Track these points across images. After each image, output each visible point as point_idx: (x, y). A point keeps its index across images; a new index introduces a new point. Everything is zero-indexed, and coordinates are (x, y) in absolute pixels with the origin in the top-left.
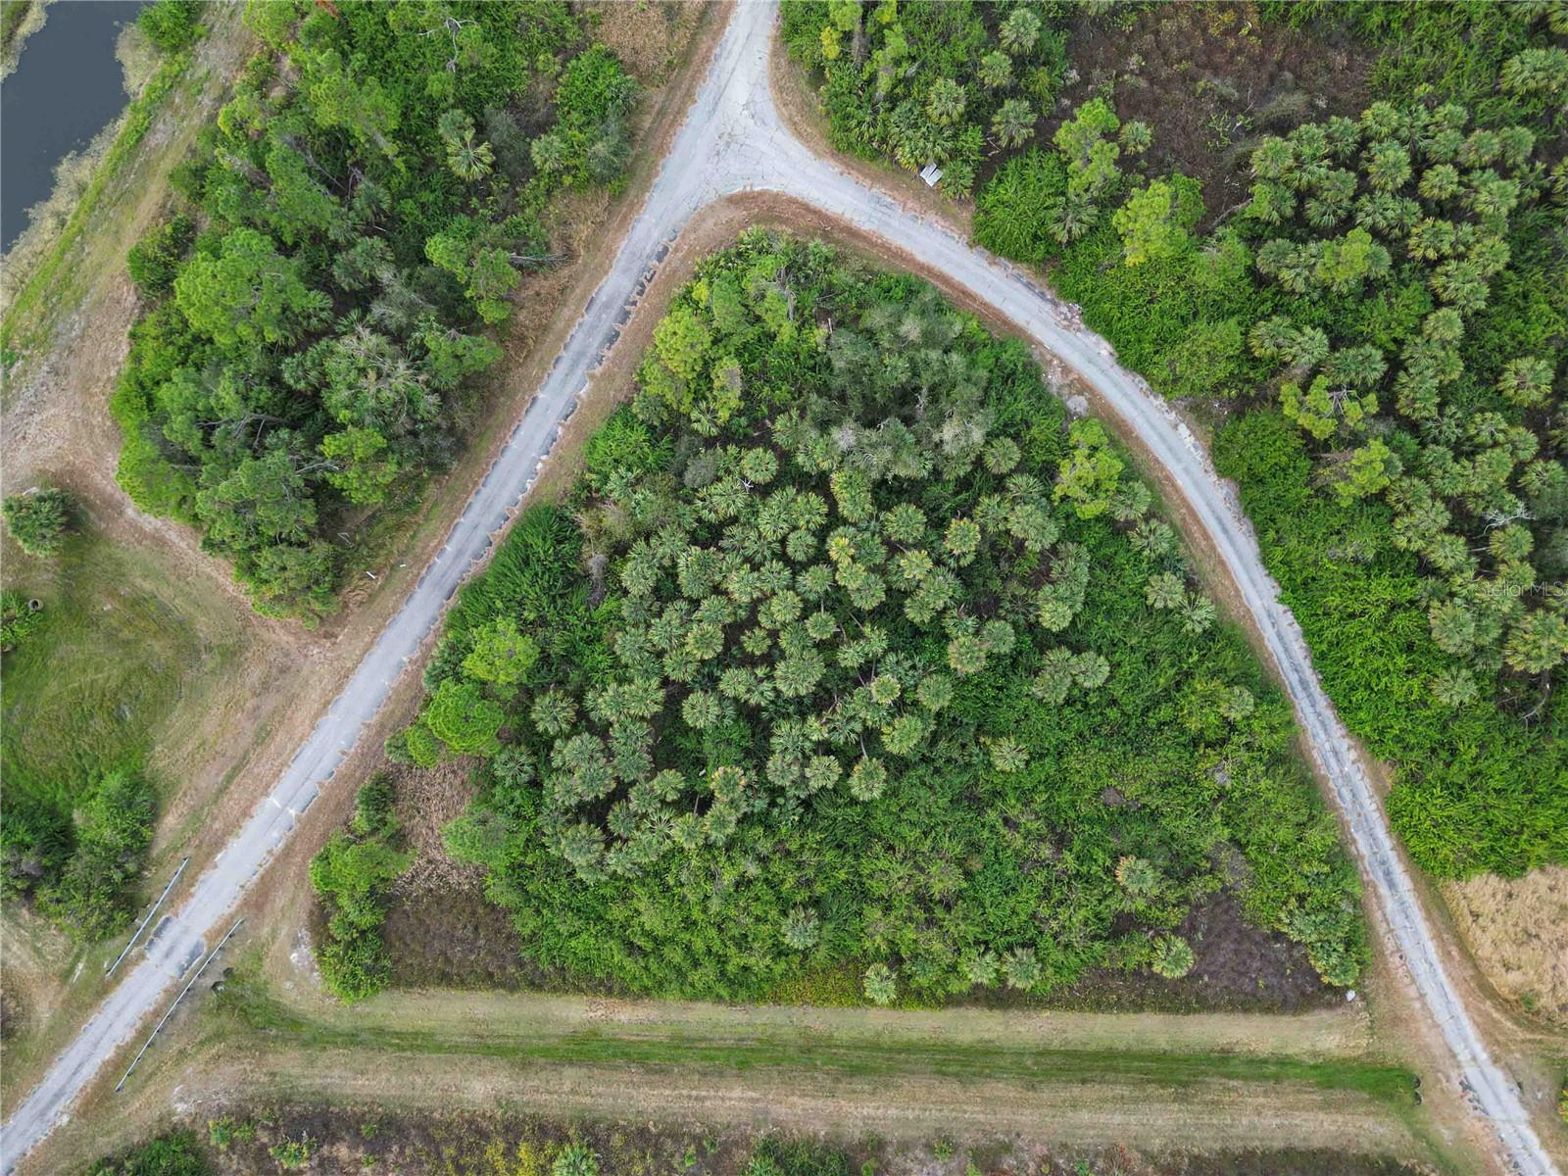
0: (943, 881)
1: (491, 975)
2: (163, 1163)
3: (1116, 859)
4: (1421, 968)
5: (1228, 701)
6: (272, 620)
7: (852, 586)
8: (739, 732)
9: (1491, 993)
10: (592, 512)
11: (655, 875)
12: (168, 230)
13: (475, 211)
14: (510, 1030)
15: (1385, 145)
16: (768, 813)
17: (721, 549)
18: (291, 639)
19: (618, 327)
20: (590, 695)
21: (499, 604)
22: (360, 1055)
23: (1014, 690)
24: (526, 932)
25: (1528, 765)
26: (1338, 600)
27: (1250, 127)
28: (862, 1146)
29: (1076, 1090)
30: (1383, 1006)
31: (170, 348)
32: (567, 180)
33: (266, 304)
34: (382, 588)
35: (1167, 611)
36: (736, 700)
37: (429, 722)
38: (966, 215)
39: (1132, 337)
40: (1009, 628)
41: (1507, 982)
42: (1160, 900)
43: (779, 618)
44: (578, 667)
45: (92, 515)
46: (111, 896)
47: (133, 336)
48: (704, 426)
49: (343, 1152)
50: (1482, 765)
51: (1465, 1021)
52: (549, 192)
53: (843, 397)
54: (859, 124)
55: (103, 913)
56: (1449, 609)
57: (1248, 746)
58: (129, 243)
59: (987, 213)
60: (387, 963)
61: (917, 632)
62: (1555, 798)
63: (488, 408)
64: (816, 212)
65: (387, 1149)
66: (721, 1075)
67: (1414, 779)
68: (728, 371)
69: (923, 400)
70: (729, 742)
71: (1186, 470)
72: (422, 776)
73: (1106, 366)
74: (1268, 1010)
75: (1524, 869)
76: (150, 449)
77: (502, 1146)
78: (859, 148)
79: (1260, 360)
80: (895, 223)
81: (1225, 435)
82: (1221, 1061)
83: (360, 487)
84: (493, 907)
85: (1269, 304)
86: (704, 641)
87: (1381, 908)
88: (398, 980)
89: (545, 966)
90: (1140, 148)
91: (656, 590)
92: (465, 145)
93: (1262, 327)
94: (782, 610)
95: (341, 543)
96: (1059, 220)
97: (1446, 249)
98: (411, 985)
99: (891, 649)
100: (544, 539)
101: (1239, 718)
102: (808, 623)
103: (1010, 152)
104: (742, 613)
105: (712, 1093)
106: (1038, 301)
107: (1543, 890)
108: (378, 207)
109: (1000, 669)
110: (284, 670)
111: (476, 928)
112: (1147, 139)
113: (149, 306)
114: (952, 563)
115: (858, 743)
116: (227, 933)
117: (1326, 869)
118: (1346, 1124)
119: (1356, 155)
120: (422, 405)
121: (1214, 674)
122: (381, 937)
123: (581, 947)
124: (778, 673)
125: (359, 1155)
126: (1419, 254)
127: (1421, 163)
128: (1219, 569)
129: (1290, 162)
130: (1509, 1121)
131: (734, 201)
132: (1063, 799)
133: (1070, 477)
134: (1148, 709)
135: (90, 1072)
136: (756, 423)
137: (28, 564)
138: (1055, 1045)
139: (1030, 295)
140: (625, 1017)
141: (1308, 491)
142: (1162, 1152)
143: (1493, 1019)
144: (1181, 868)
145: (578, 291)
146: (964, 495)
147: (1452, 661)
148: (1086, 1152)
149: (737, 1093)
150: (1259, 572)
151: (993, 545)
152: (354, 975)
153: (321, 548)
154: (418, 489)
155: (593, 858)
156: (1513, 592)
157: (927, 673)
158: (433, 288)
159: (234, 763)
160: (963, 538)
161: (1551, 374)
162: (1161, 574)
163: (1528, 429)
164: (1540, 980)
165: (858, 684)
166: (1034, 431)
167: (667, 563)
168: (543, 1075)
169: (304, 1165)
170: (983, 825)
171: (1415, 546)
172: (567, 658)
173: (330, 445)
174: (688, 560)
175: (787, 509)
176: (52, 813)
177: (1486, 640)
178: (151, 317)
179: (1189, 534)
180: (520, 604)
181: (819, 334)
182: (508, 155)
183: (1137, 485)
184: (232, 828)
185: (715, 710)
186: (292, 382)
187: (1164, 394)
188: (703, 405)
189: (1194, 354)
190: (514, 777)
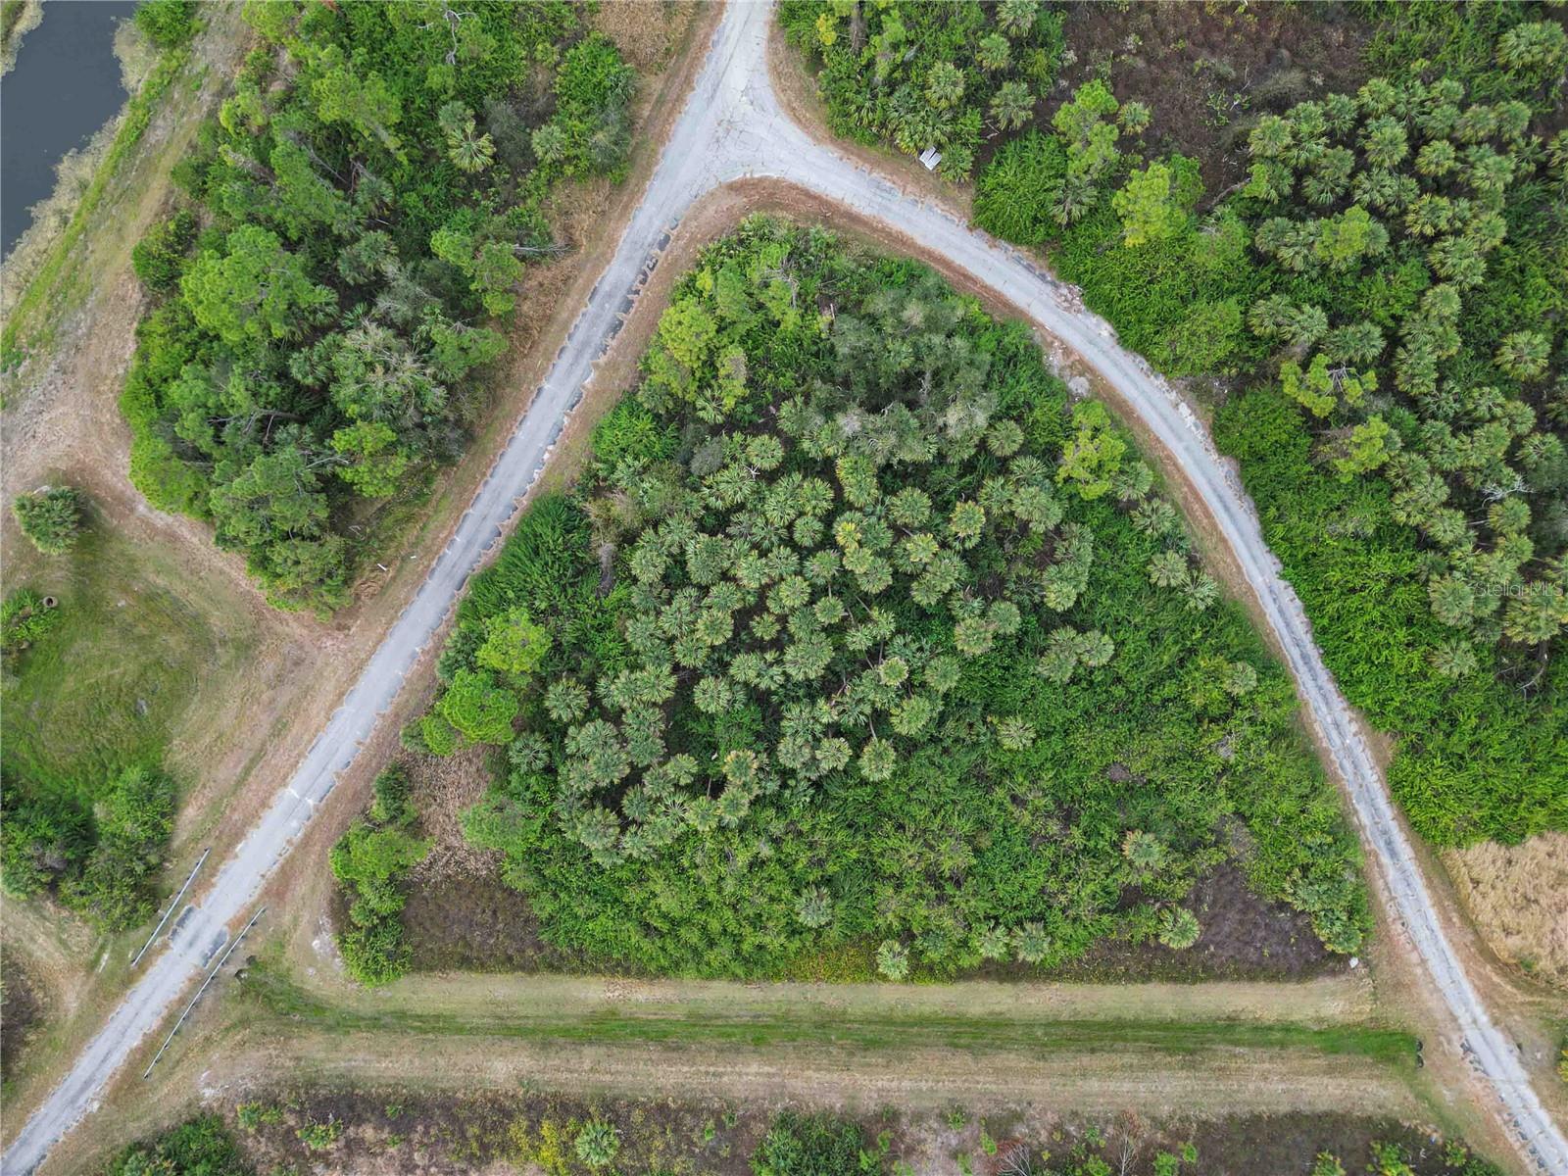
0: (953, 858)
1: (510, 959)
2: (194, 1146)
3: (1122, 834)
4: (1422, 934)
5: (1231, 677)
6: (285, 613)
7: (859, 570)
8: (750, 715)
9: (1493, 959)
10: (600, 502)
11: (670, 857)
12: (172, 227)
13: (477, 203)
14: (530, 1011)
15: (1382, 122)
16: (780, 795)
17: (728, 536)
18: (305, 632)
19: (621, 316)
20: (602, 682)
21: (511, 594)
22: (384, 1039)
23: (1020, 669)
24: (544, 915)
25: (1527, 735)
26: (1339, 576)
27: (1247, 105)
28: (877, 1117)
29: (1086, 1059)
30: (1385, 972)
31: (178, 345)
32: (569, 170)
33: (274, 301)
34: (394, 579)
35: (1170, 589)
36: (746, 684)
37: (445, 712)
38: (965, 198)
39: (1133, 318)
40: (1014, 609)
41: (1506, 946)
42: (1166, 871)
43: (788, 603)
44: (589, 654)
45: (104, 512)
46: (135, 887)
47: (139, 333)
48: (709, 414)
49: (368, 1133)
50: (1482, 735)
51: (1466, 986)
52: (550, 183)
53: (846, 383)
54: (859, 109)
55: (126, 904)
56: (1448, 582)
57: (1252, 721)
58: (133, 240)
59: (987, 196)
60: (408, 948)
61: (923, 614)
62: (1553, 766)
63: (495, 401)
64: (815, 197)
65: (412, 1129)
66: (738, 1051)
67: (1415, 750)
68: (734, 360)
69: (927, 385)
70: (740, 726)
71: (1187, 449)
72: (437, 765)
73: (1106, 347)
74: (1273, 978)
75: (1523, 836)
76: (163, 448)
77: (525, 1124)
78: (859, 133)
79: (1259, 338)
80: (895, 208)
81: (1226, 413)
82: (1228, 1028)
83: (372, 482)
84: (511, 892)
85: (1268, 283)
86: (714, 627)
87: (1383, 876)
88: (419, 965)
89: (565, 950)
90: (1139, 129)
91: (665, 578)
92: (466, 137)
93: (1261, 307)
94: (791, 595)
95: (352, 536)
96: (1059, 202)
97: (1443, 225)
98: (431, 969)
99: (899, 631)
100: (553, 528)
101: (1242, 693)
102: (817, 607)
103: (1010, 134)
104: (751, 599)
105: (729, 1069)
106: (1038, 283)
107: (1541, 856)
108: (382, 201)
109: (1006, 650)
110: (297, 663)
111: (495, 912)
112: (1145, 119)
113: (155, 303)
114: (957, 545)
115: (867, 725)
116: (248, 921)
117: (1330, 839)
118: (1350, 1087)
119: (1353, 132)
120: (429, 398)
121: (1217, 650)
122: (401, 922)
123: (598, 929)
124: (788, 657)
125: (384, 1136)
126: (1416, 230)
127: (1418, 139)
128: (1220, 547)
129: (1288, 140)
130: (1510, 1081)
131: (736, 188)
132: (1070, 775)
133: (1075, 458)
134: (1152, 686)
135: (118, 1060)
136: (760, 410)
137: (41, 562)
138: (1064, 1017)
139: (1030, 276)
140: (642, 996)
141: (1308, 468)
142: (1172, 1118)
143: (1493, 984)
144: (1187, 843)
145: (580, 281)
146: (968, 479)
147: (1451, 633)
148: (1096, 1119)
149: (754, 1068)
150: (1260, 548)
151: (997, 527)
152: (375, 961)
153: (334, 542)
154: (427, 481)
155: (609, 842)
156: (1511, 565)
157: (934, 655)
158: (438, 280)
159: (251, 755)
160: (968, 521)
161: (1548, 348)
162: (1163, 553)
163: (1525, 402)
164: (1540, 945)
165: (865, 667)
166: (1037, 413)
167: (675, 550)
168: (563, 1054)
169: (331, 1146)
170: (991, 803)
171: (1413, 522)
172: (578, 646)
173: (340, 440)
174: (696, 546)
175: (793, 495)
176: (74, 808)
177: (1486, 612)
178: (157, 314)
179: (1191, 512)
180: (531, 593)
181: (824, 319)
182: (509, 146)
183: (1140, 465)
184: (252, 818)
185: (726, 695)
186: (299, 377)
187: (1165, 373)
188: (708, 393)
189: (1193, 334)
190: (529, 764)
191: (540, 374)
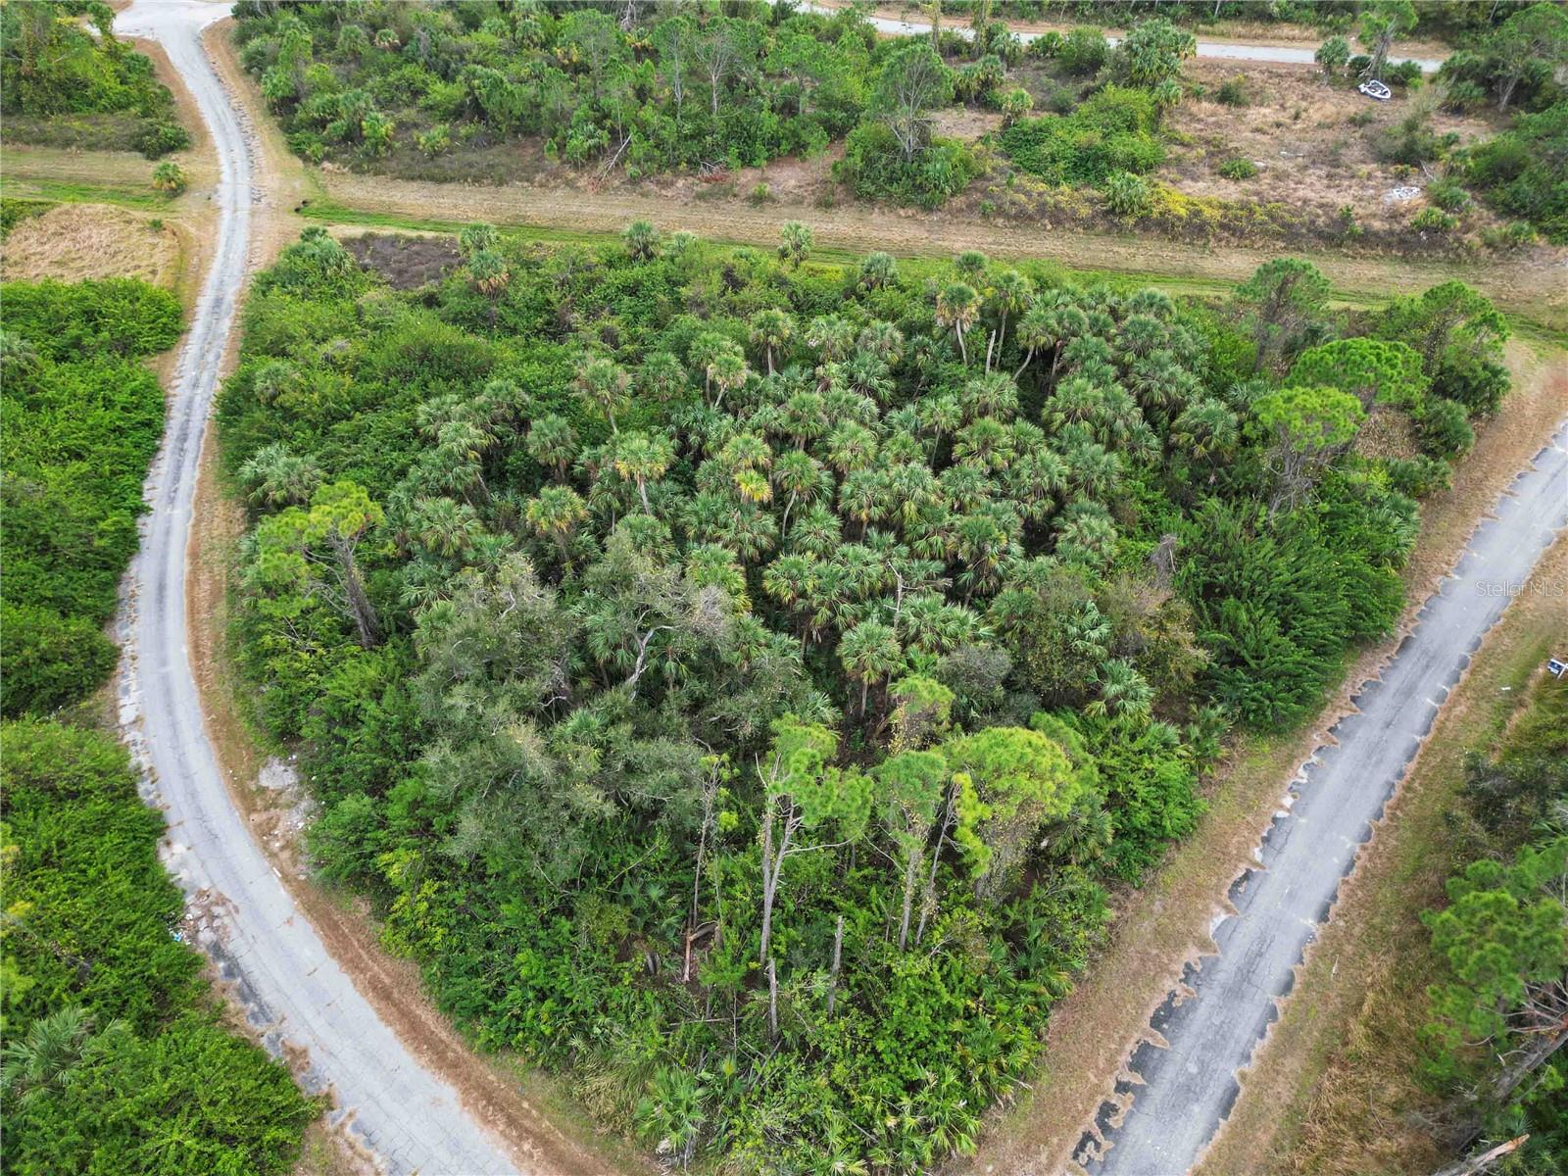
9: (184, 238)
28: (839, 205)
41: (162, 240)
49: (1379, 225)
51: (224, 228)
71: (163, 663)
105: (985, 246)
118: (381, 195)
130: (236, 184)
142: (556, 187)
149: (958, 245)
168: (1168, 266)
187: (121, 764)
191: (1329, 949)
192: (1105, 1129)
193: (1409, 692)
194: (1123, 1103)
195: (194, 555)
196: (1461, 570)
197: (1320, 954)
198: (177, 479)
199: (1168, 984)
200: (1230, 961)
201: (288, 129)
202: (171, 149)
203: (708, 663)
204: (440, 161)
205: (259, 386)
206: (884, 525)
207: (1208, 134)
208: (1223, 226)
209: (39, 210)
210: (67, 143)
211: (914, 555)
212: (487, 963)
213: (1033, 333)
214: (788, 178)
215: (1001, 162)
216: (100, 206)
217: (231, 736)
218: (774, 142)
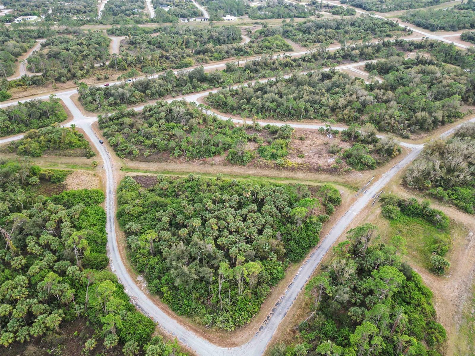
19: (276, 307)
22: (325, 180)
28: (227, 165)
41: (96, 178)
49: (326, 167)
51: (107, 175)
65: (317, 168)
66: (253, 175)
71: (117, 261)
73: (128, 287)
75: (82, 190)
77: (295, 167)
105: (255, 173)
107: (81, 187)
118: (137, 165)
125: (322, 167)
130: (107, 164)
131: (234, 344)
135: (381, 180)
139: (143, 308)
142: (172, 163)
143: (102, 175)
145: (290, 319)
148: (186, 163)
149: (250, 173)
150: (109, 240)
168: (288, 176)
184: (363, 210)
191: (302, 293)
192: (268, 319)
193: (319, 255)
194: (271, 316)
195: (118, 242)
196: (330, 234)
197: (300, 294)
198: (111, 228)
199: (278, 300)
200: (287, 296)
201: (116, 151)
202: (92, 156)
203: (209, 256)
204: (149, 158)
205: (126, 211)
206: (236, 232)
207: (297, 148)
208: (298, 168)
209: (70, 172)
210: (71, 156)
211: (240, 236)
212: (179, 303)
213: (260, 196)
214: (218, 159)
215: (258, 155)
216: (82, 171)
217: (131, 272)
218: (215, 152)
